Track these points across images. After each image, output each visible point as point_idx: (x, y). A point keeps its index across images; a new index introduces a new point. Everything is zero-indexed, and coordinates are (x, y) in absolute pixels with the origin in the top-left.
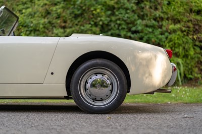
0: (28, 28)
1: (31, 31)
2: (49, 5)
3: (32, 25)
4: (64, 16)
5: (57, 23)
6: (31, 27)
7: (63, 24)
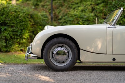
0: (84, 19)
1: (85, 20)
2: (94, 5)
3: (85, 17)
4: (104, 12)
5: (101, 16)
6: (85, 18)
7: (104, 17)
